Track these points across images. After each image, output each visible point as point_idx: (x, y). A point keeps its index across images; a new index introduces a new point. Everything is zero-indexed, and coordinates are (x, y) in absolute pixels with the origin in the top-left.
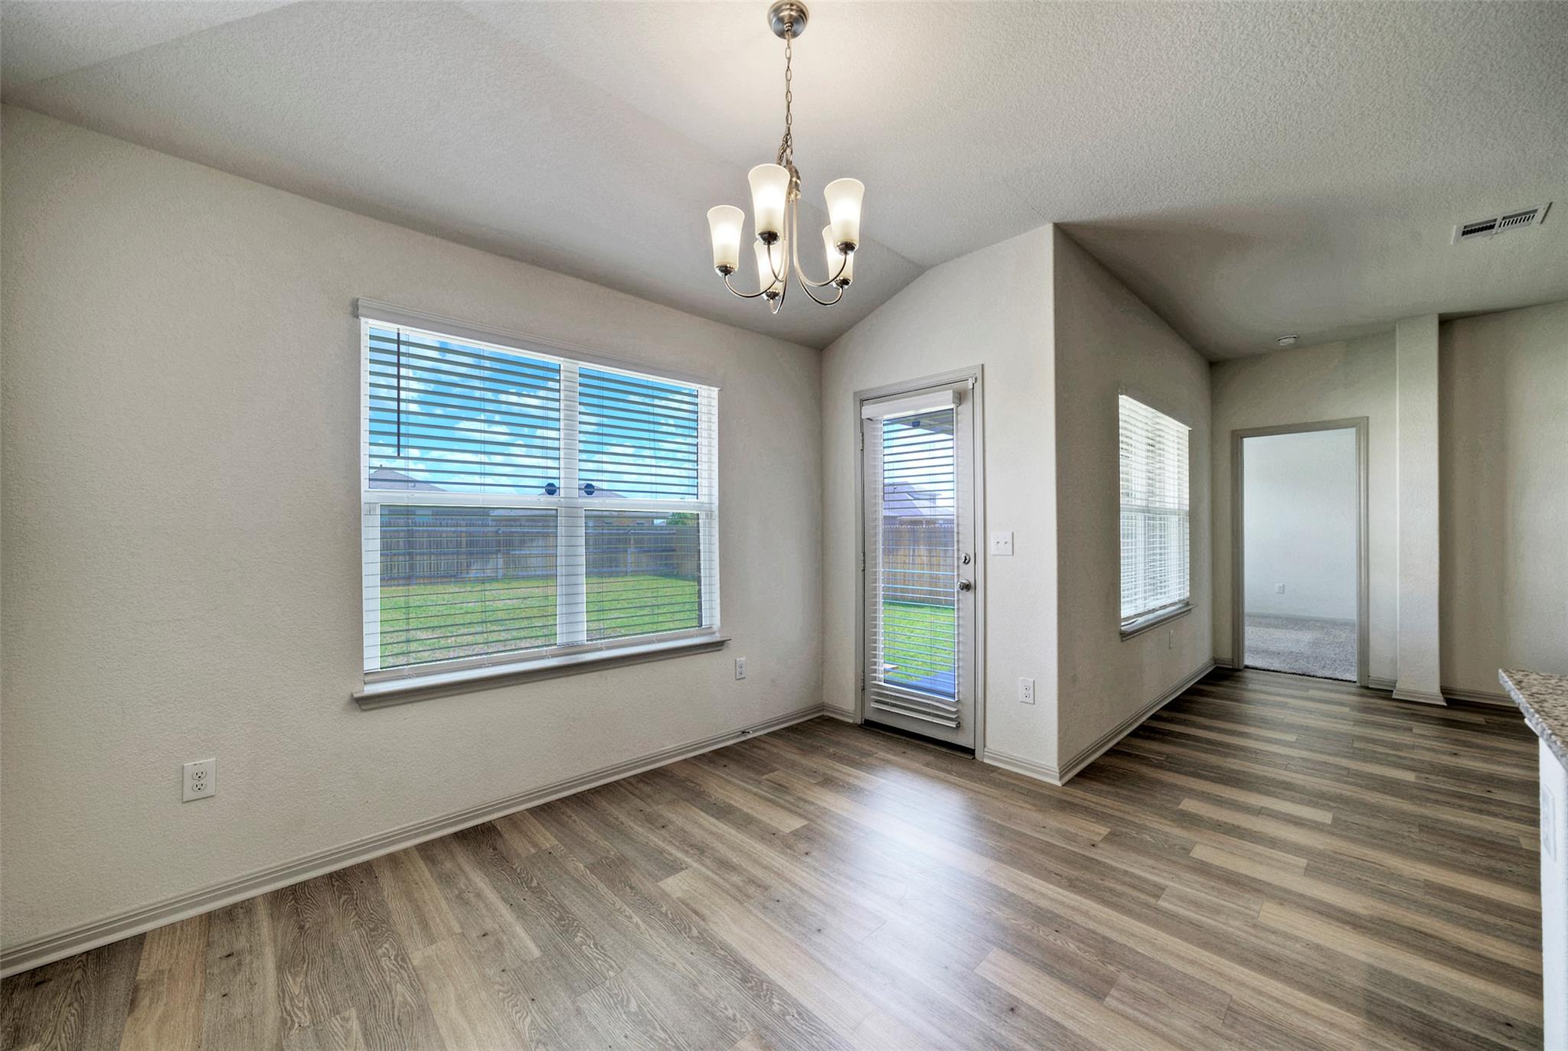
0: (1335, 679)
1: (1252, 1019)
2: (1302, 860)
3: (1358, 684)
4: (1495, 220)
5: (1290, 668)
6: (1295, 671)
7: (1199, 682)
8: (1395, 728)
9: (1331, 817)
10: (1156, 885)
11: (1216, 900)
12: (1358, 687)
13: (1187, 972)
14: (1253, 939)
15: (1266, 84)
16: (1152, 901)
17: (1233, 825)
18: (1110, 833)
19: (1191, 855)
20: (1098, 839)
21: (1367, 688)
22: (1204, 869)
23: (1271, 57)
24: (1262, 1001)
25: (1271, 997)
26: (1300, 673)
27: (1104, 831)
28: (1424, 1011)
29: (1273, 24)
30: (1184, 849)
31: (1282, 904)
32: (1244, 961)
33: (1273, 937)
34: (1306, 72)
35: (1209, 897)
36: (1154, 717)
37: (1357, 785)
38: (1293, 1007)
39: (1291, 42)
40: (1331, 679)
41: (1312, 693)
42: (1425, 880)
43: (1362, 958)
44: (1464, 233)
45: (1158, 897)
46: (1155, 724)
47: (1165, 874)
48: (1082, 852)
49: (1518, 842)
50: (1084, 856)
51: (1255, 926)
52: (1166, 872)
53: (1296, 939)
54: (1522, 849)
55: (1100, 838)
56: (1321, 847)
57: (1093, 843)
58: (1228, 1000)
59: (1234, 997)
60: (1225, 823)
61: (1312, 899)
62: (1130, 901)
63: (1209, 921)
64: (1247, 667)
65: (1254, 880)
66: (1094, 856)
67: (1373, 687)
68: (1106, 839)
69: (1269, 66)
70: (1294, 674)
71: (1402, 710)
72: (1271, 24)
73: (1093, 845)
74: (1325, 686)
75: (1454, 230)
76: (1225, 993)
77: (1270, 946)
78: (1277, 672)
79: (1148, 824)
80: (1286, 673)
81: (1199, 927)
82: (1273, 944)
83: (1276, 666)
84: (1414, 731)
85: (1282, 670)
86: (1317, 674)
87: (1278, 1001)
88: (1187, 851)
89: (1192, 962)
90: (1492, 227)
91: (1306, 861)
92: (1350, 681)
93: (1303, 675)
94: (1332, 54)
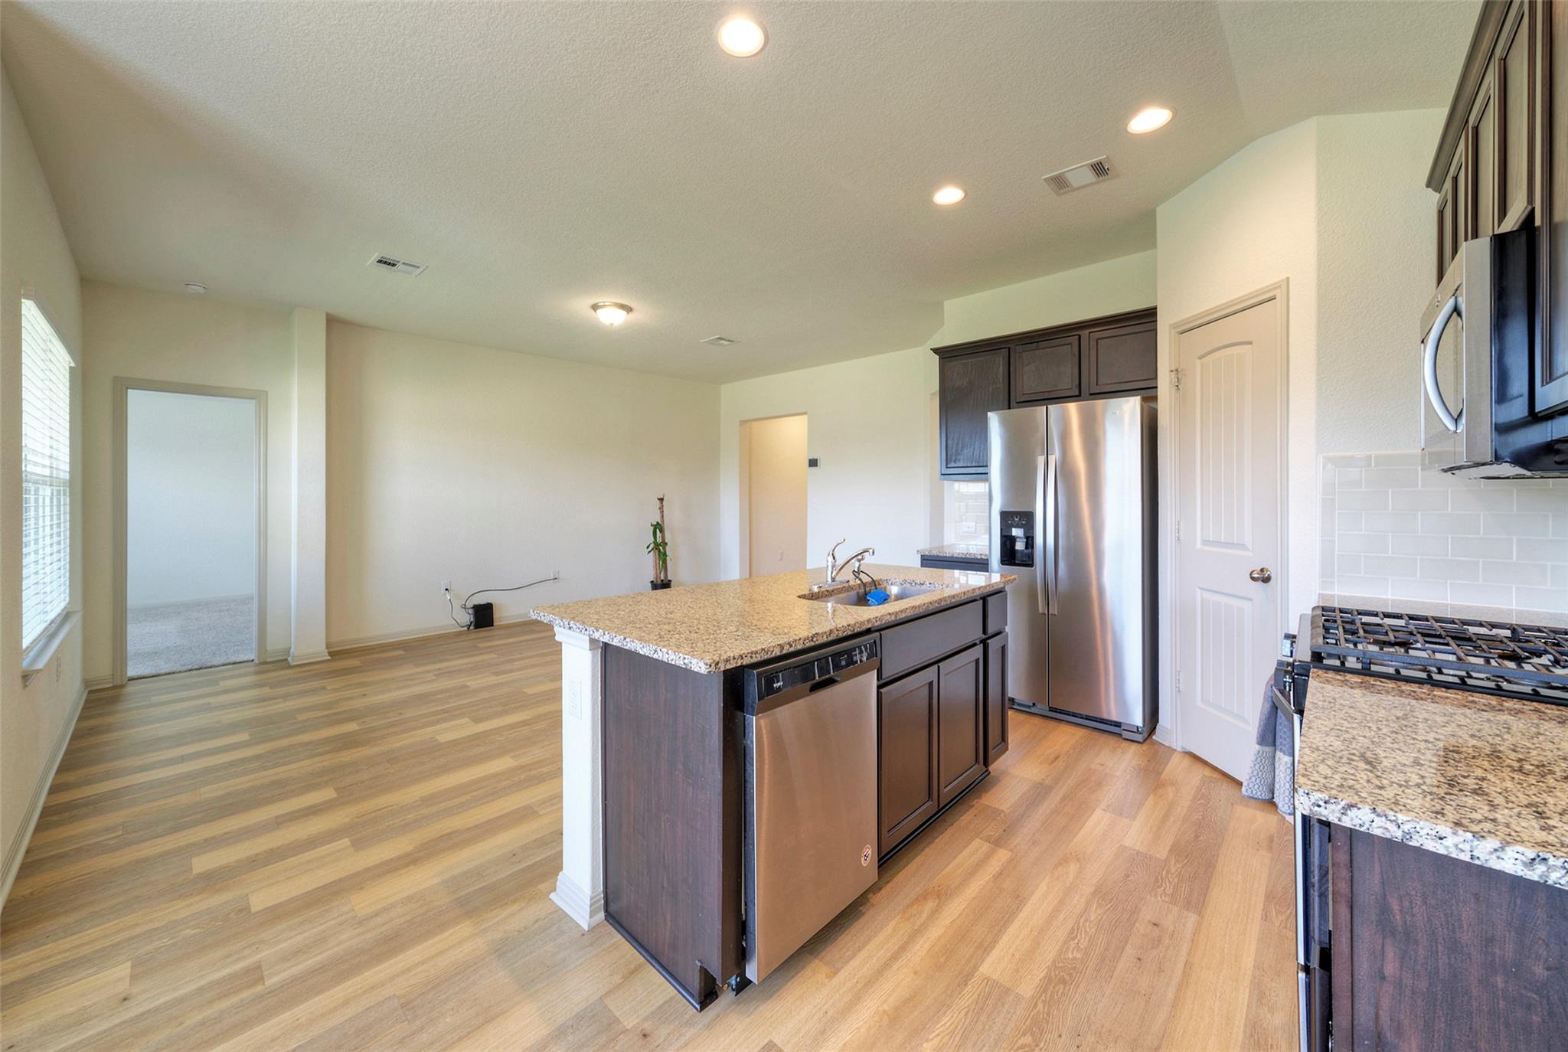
0: (234, 663)
1: (420, 995)
2: (343, 841)
3: (256, 661)
4: (399, 262)
5: (182, 666)
6: (190, 667)
7: (81, 719)
8: (313, 691)
9: (333, 791)
10: (247, 971)
11: (315, 931)
12: (256, 665)
13: (350, 1016)
14: (369, 935)
15: (345, 55)
16: (259, 988)
17: (266, 852)
18: (133, 967)
19: (253, 910)
20: (123, 987)
21: (266, 663)
22: (276, 914)
23: (364, 39)
24: (415, 974)
25: (417, 965)
26: (196, 667)
27: (124, 970)
28: (484, 884)
29: (383, 17)
30: (241, 911)
31: (362, 888)
32: (379, 958)
33: (379, 920)
34: (376, 74)
35: (306, 935)
36: (54, 790)
37: (328, 752)
38: (433, 957)
39: (384, 42)
40: (229, 664)
41: (224, 684)
42: (420, 798)
43: (435, 881)
44: (380, 261)
45: (261, 979)
46: (65, 797)
47: (247, 952)
48: (117, 1021)
49: (436, 740)
50: (124, 1022)
51: (360, 923)
52: (245, 948)
53: (393, 906)
54: (441, 744)
55: (127, 983)
56: (347, 820)
57: (122, 996)
58: (396, 1001)
59: (397, 994)
60: (257, 855)
61: (376, 867)
62: (237, 1013)
63: (324, 955)
64: (131, 679)
65: (325, 887)
66: (141, 1010)
67: (271, 660)
68: (134, 978)
69: (358, 44)
70: (190, 670)
71: (307, 674)
72: (382, 14)
73: (125, 999)
74: (230, 673)
75: (376, 256)
76: (389, 998)
77: (383, 929)
78: (169, 674)
79: (174, 918)
80: (180, 672)
81: (322, 968)
82: (384, 924)
83: (165, 668)
84: (329, 688)
85: (174, 669)
86: (214, 664)
87: (423, 963)
88: (245, 910)
89: (346, 1003)
90: (394, 265)
91: (347, 839)
92: (247, 661)
93: (200, 669)
94: (399, 78)
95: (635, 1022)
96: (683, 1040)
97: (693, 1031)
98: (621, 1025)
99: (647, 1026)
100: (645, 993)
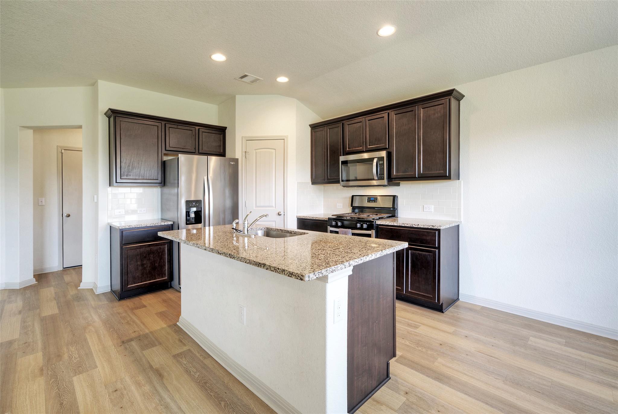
95: (402, 397)
96: (403, 382)
97: (399, 380)
98: (406, 401)
99: (402, 393)
100: (388, 396)
